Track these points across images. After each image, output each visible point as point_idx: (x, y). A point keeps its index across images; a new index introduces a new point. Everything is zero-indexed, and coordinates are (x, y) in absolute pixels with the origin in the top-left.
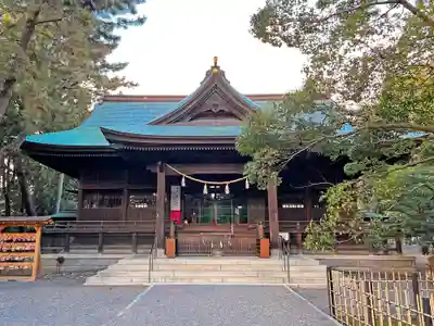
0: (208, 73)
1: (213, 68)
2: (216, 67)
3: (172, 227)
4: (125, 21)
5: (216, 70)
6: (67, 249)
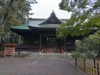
0: (51, 14)
1: (52, 12)
2: (53, 12)
3: (43, 47)
4: (33, 2)
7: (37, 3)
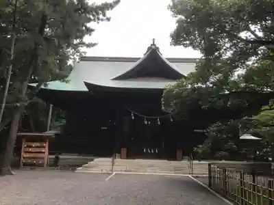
0: (149, 48)
1: (152, 45)
4: (99, 19)
7: (108, 19)
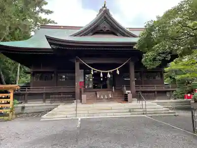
0: (101, 10)
5: (104, 9)
6: (26, 102)
